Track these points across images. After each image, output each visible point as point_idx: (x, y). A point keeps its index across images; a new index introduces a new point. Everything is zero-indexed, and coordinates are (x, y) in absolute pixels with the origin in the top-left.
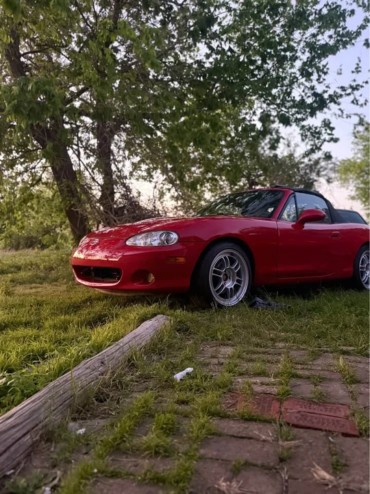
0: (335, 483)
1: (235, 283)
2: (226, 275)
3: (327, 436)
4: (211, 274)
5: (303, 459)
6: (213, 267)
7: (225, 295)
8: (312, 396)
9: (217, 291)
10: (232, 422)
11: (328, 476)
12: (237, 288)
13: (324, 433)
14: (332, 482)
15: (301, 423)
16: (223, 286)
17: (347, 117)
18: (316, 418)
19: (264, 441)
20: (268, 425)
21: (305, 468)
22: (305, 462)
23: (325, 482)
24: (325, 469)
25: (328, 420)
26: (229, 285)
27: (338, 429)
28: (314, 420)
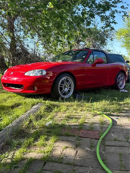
0: (90, 151)
1: (69, 89)
2: (65, 86)
3: (91, 139)
4: (59, 86)
5: (83, 145)
6: (60, 83)
7: (64, 94)
8: (89, 129)
9: (62, 93)
10: (64, 137)
11: (89, 149)
12: (69, 91)
13: (90, 139)
14: (89, 150)
15: (84, 136)
16: (64, 90)
17: (119, 13)
18: (89, 135)
19: (72, 141)
20: (74, 137)
21: (83, 148)
22: (83, 146)
23: (88, 150)
24: (88, 147)
25: (92, 135)
26: (66, 90)
27: (94, 137)
28: (88, 135)
